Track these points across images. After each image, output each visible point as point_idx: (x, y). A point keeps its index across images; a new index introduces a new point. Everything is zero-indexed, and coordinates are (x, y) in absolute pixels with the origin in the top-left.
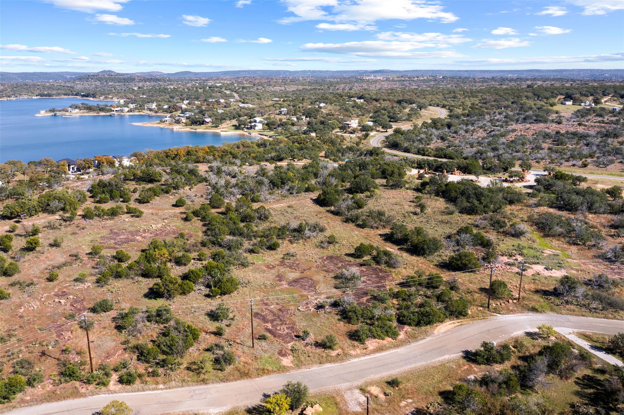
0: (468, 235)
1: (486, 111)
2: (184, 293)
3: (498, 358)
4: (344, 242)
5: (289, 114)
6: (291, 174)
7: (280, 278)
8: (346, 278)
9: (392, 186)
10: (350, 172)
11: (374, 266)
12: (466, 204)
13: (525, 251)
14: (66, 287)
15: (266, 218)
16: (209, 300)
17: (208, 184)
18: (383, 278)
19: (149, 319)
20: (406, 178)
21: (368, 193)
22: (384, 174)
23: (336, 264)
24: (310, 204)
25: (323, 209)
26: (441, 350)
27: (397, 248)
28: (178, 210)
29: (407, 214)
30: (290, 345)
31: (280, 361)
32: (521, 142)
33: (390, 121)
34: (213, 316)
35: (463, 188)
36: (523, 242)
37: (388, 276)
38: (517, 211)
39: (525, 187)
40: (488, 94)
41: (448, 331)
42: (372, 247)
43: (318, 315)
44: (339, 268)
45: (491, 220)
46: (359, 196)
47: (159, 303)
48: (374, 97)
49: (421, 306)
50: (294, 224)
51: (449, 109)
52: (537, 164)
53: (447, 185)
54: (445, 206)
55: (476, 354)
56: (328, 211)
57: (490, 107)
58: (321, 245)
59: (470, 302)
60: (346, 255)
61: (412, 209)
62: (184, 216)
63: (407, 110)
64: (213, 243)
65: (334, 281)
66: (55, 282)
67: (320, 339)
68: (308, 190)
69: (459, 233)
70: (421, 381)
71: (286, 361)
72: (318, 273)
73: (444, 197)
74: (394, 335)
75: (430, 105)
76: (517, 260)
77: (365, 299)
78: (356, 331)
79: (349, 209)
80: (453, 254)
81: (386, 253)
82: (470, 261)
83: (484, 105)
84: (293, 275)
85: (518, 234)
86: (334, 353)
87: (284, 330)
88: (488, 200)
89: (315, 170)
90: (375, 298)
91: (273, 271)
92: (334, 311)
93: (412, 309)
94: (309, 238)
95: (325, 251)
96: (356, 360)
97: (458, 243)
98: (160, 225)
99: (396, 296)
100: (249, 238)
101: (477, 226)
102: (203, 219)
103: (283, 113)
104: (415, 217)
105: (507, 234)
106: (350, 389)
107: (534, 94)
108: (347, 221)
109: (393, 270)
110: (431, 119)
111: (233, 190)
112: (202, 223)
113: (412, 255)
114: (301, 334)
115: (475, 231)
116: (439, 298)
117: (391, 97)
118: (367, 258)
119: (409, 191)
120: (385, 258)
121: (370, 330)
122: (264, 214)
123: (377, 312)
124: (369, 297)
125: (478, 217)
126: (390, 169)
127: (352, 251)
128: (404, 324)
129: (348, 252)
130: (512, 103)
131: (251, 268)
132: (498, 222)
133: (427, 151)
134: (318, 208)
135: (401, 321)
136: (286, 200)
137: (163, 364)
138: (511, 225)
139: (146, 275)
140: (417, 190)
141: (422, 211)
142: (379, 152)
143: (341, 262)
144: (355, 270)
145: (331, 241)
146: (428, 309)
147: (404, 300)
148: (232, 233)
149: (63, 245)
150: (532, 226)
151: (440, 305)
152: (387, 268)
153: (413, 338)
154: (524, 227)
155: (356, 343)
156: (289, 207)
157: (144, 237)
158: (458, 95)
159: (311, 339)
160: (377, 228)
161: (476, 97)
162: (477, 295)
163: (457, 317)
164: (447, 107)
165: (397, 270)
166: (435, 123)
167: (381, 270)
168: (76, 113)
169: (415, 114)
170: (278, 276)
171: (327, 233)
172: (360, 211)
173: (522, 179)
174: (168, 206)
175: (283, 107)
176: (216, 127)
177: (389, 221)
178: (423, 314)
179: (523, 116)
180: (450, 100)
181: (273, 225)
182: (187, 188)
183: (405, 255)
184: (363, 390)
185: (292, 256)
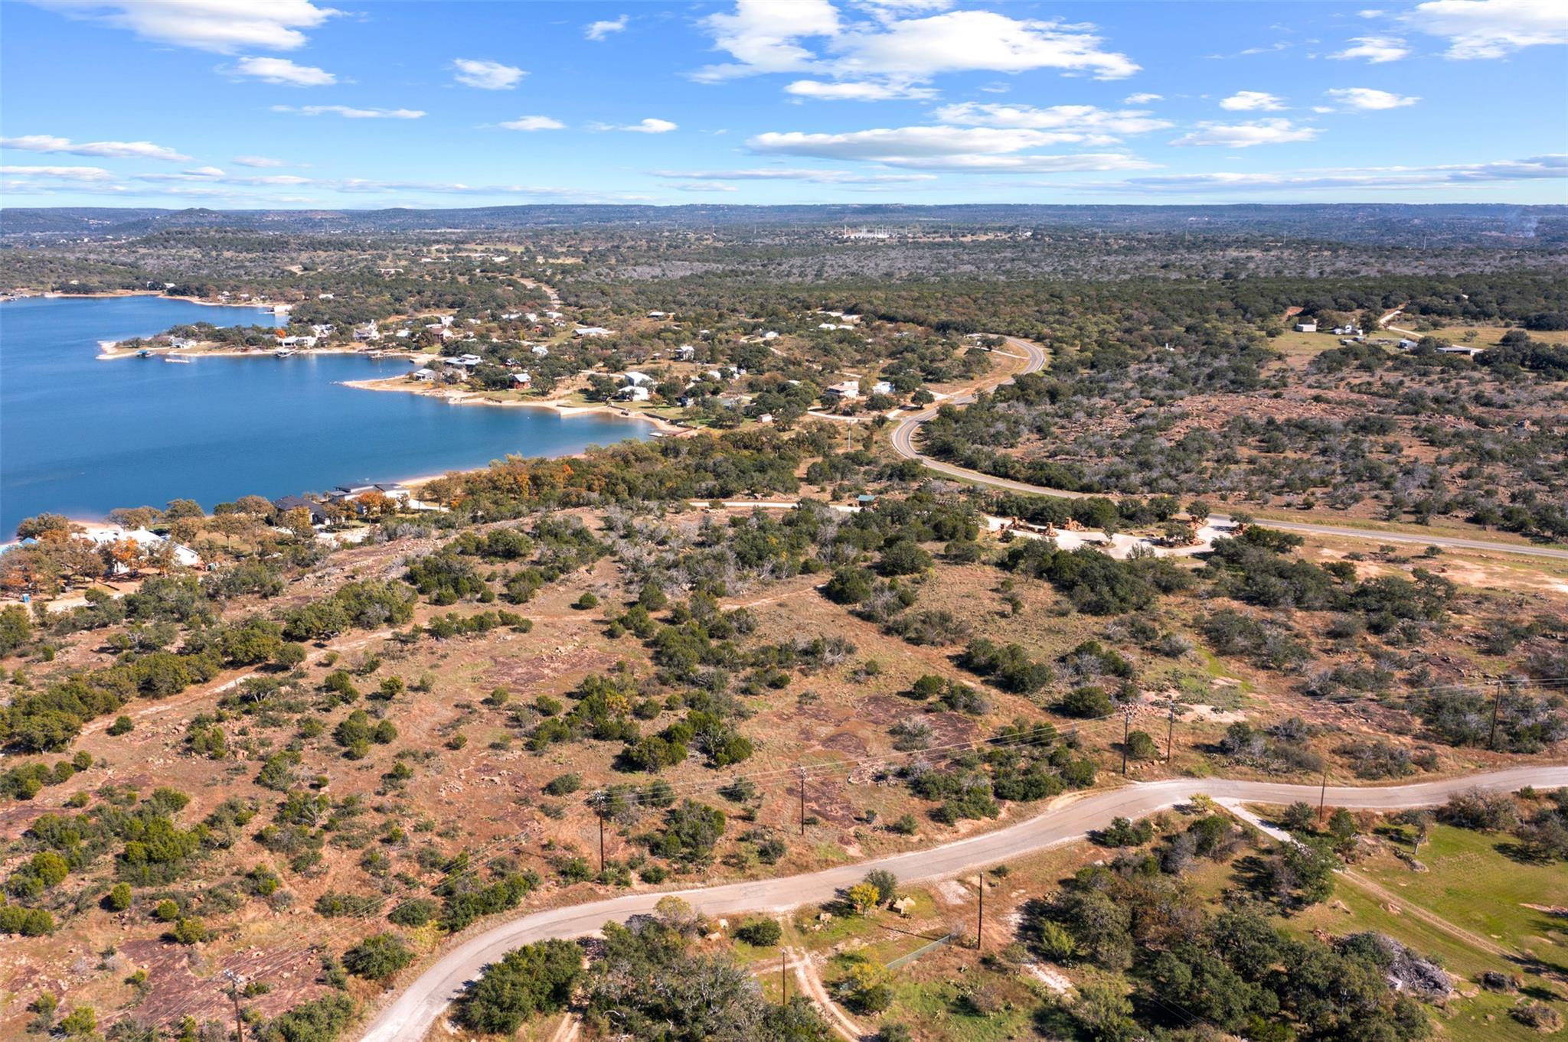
0: (1094, 657)
1: (1130, 351)
2: (674, 762)
3: (1135, 839)
4: (892, 672)
5: (700, 360)
6: (774, 541)
7: (807, 734)
8: (909, 733)
9: (956, 556)
10: (875, 530)
11: (948, 712)
12: (1091, 597)
13: (1184, 682)
14: (483, 758)
15: (750, 629)
16: (713, 771)
17: (617, 558)
18: (963, 731)
19: (641, 799)
20: (979, 539)
21: (917, 575)
22: (939, 532)
23: (888, 711)
24: (816, 598)
25: (841, 609)
26: (1058, 832)
27: (979, 680)
28: (586, 616)
29: (988, 617)
30: (852, 830)
31: (845, 851)
32: (1196, 445)
33: (926, 380)
34: (733, 794)
35: (1083, 564)
36: (1181, 665)
37: (972, 727)
38: (1177, 606)
39: (1195, 556)
40: (1136, 305)
41: (1067, 806)
42: (940, 680)
43: (880, 790)
44: (894, 717)
45: (1133, 625)
46: (903, 579)
47: (641, 780)
48: (883, 310)
49: (1027, 772)
50: (802, 641)
51: (1051, 346)
52: (1221, 503)
53: (1055, 557)
54: (1054, 599)
55: (1105, 835)
56: (851, 613)
57: (1139, 343)
58: (854, 677)
59: (1097, 765)
60: (899, 694)
61: (996, 606)
62: (605, 628)
63: (961, 352)
64: (679, 678)
65: (890, 739)
66: (463, 751)
67: (891, 821)
68: (806, 569)
69: (1078, 652)
70: (1034, 869)
71: (853, 850)
72: (862, 725)
73: (1051, 580)
74: (994, 814)
75: (1010, 334)
76: (1169, 697)
77: (943, 764)
78: (939, 810)
79: (890, 609)
80: (1070, 690)
81: (965, 691)
82: (1096, 702)
83: (1127, 336)
84: (825, 730)
85: (1174, 653)
86: (915, 839)
87: (836, 811)
88: (1127, 588)
89: (812, 529)
90: (957, 762)
91: (791, 724)
92: (901, 782)
93: (1014, 777)
94: (832, 664)
95: (863, 687)
96: (946, 846)
97: (1077, 670)
98: (570, 647)
99: (989, 758)
100: (733, 667)
101: (1108, 638)
102: (641, 633)
103: (685, 357)
104: (1003, 622)
105: (1158, 651)
106: (944, 880)
107: (1237, 306)
108: (888, 631)
109: (978, 718)
110: (1014, 376)
111: (673, 572)
112: (640, 642)
113: (1005, 692)
114: (865, 816)
115: (1105, 648)
116: (1052, 760)
117: (921, 312)
118: (933, 699)
119: (987, 568)
120: (963, 699)
121: (960, 808)
122: (746, 622)
123: (966, 783)
124: (949, 761)
125: (1111, 620)
126: (949, 524)
127: (910, 688)
128: (1005, 798)
129: (901, 689)
130: (1187, 331)
131: (755, 720)
132: (1143, 631)
133: (1013, 468)
134: (831, 607)
135: (1001, 795)
136: (771, 591)
137: (690, 858)
138: (1164, 637)
139: (600, 735)
140: (1002, 565)
141: (1014, 611)
142: (917, 471)
143: (893, 706)
144: (920, 719)
145: (871, 670)
146: (1037, 777)
147: (1000, 764)
148: (703, 661)
149: (433, 688)
150: (1199, 635)
151: (1054, 771)
152: (968, 715)
153: (1017, 817)
154: (1186, 639)
155: (942, 826)
156: (780, 605)
157: (555, 670)
158: (1070, 307)
159: (878, 821)
160: (943, 645)
161: (1110, 311)
162: (1107, 755)
163: (1079, 788)
164: (1047, 341)
165: (983, 718)
166: (1023, 389)
167: (959, 719)
168: (191, 350)
169: (979, 362)
170: (802, 732)
171: (862, 656)
172: (908, 610)
173: (1189, 539)
174: (565, 607)
175: (683, 341)
176: (544, 394)
177: (961, 631)
178: (1030, 784)
179: (1208, 371)
180: (1051, 319)
181: (764, 643)
182: (583, 569)
183: (994, 692)
184: (961, 881)
185: (814, 698)
